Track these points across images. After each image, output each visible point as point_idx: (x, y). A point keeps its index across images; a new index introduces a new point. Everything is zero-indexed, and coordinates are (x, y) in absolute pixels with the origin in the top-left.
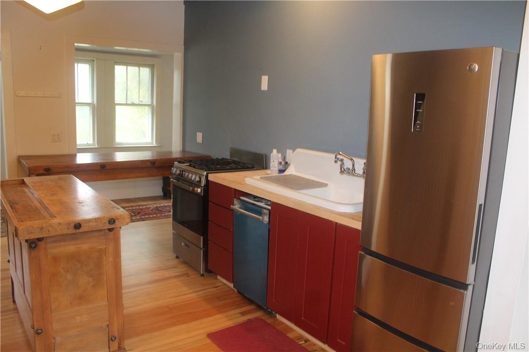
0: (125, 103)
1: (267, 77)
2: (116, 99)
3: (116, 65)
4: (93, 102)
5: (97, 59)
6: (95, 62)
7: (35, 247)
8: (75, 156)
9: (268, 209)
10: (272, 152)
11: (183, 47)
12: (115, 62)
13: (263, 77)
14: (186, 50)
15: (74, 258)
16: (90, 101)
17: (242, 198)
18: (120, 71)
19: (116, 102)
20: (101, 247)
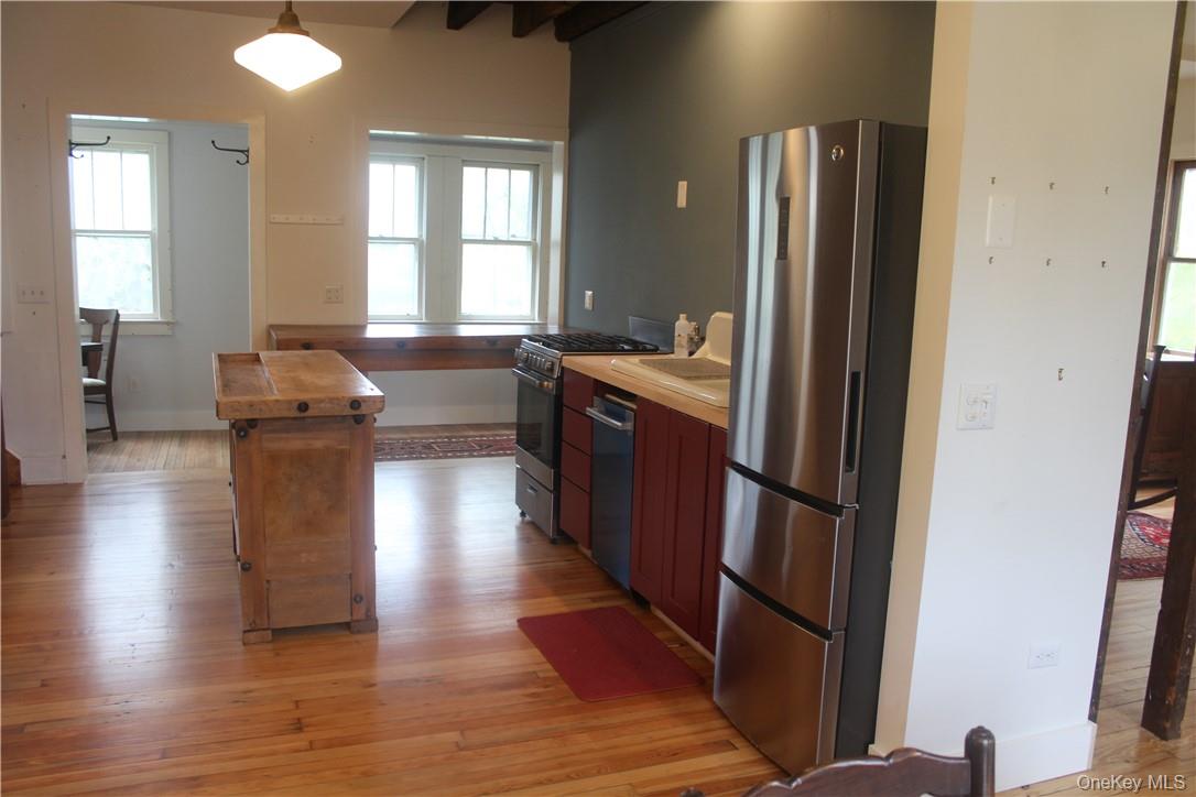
0: (481, 238)
1: (685, 183)
2: (463, 232)
3: (467, 166)
4: (421, 236)
5: (429, 156)
6: (426, 161)
7: (244, 436)
8: (363, 327)
9: (632, 410)
10: (678, 319)
11: (568, 130)
12: (463, 161)
13: (680, 183)
14: (572, 135)
15: (303, 458)
16: (415, 235)
17: (609, 396)
18: (472, 176)
19: (464, 237)
20: (343, 447)
